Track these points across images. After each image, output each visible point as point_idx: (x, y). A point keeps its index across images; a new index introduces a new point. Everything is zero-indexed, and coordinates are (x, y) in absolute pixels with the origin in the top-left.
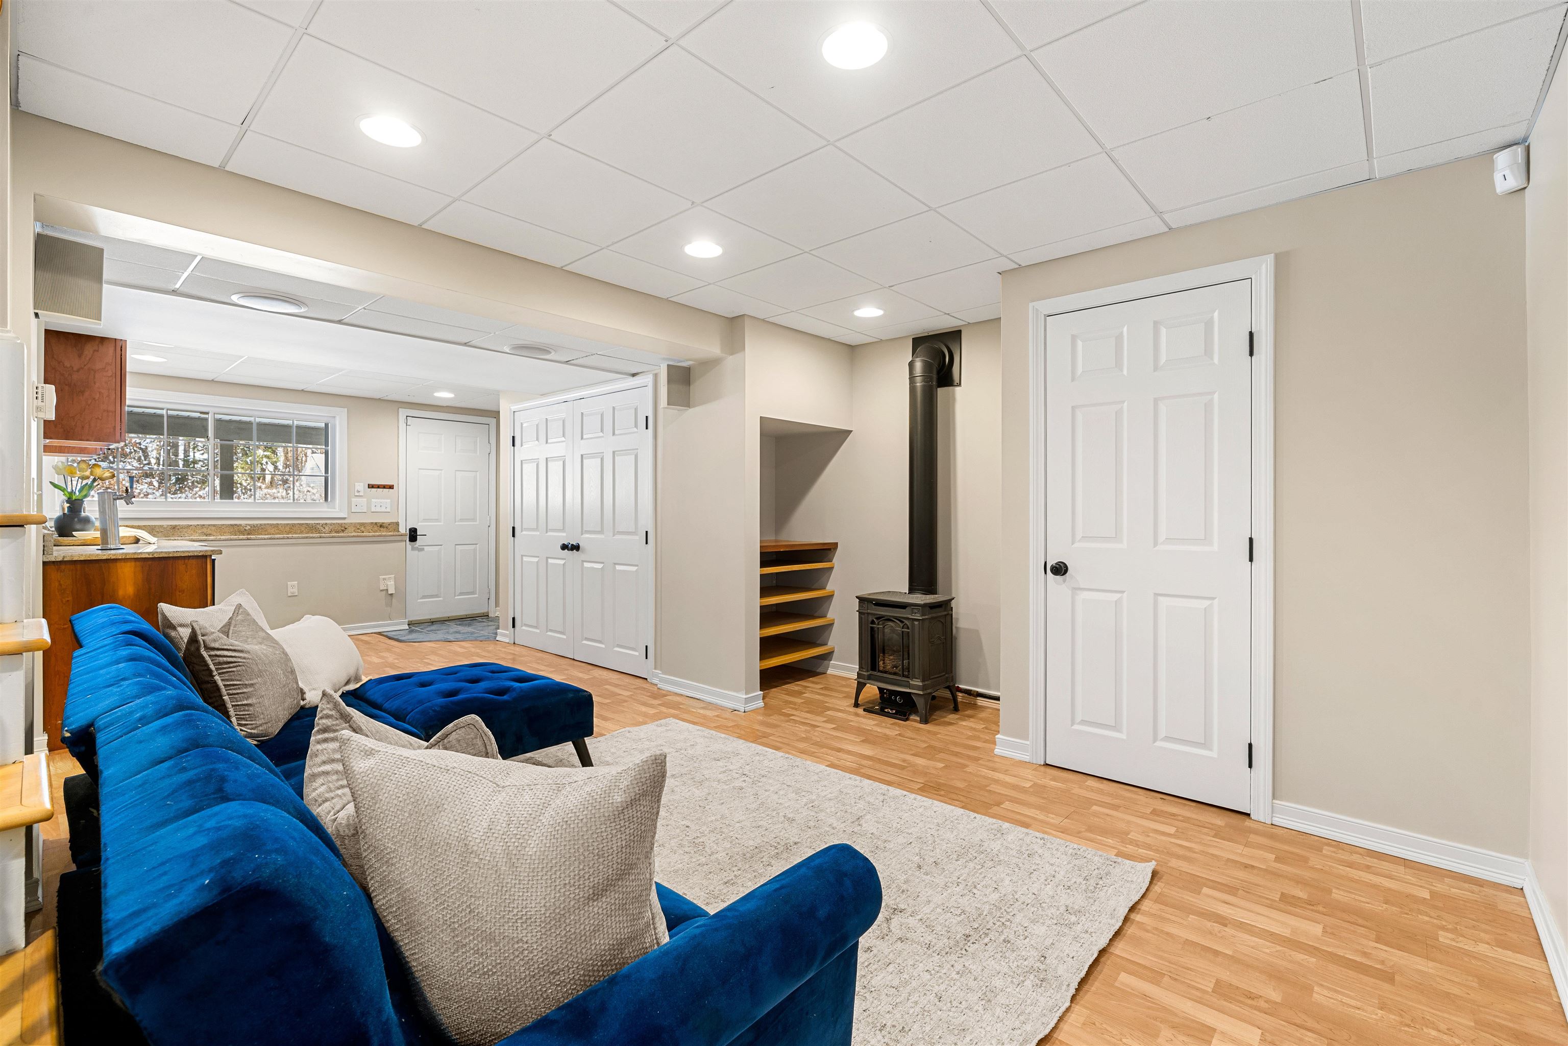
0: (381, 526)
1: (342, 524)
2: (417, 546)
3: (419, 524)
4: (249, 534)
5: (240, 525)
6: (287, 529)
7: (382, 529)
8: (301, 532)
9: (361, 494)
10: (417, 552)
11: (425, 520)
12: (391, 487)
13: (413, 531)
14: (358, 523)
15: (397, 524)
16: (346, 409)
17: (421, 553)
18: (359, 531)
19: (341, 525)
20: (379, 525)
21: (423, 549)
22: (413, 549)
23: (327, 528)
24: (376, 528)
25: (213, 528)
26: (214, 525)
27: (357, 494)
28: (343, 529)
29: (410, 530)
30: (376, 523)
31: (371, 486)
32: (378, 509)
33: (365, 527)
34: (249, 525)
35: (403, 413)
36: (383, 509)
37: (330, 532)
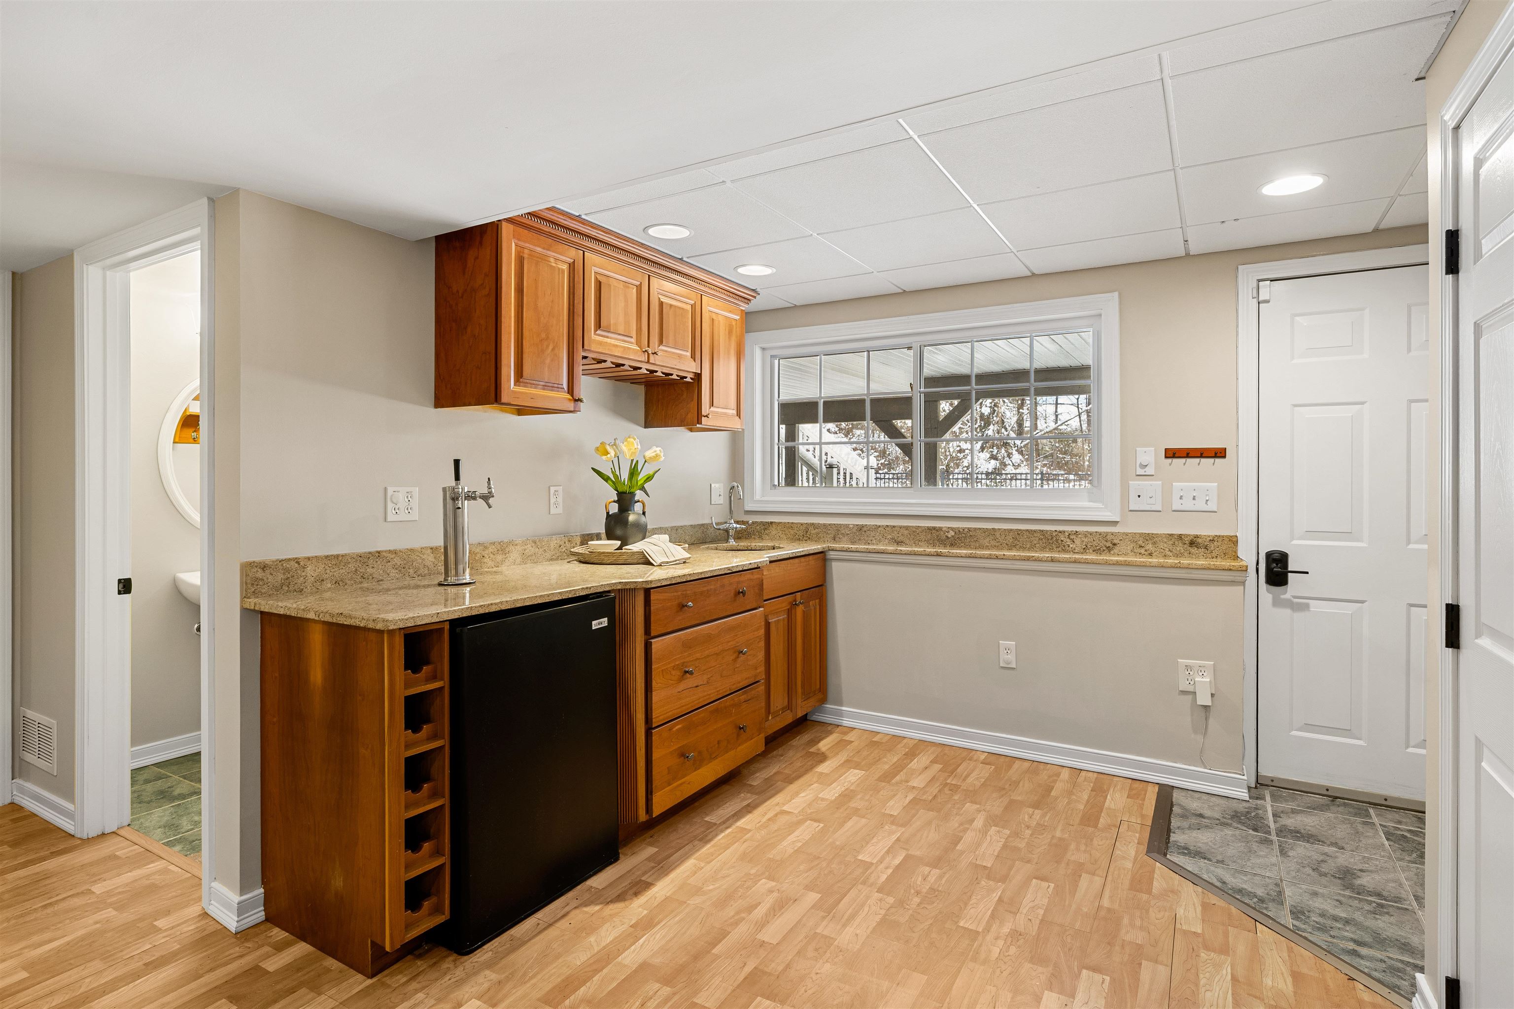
0: (1192, 543)
1: (1107, 534)
2: (1287, 596)
3: (1295, 542)
4: (952, 545)
5: (940, 529)
6: (1010, 539)
7: (1194, 550)
8: (1032, 548)
9: (1150, 470)
10: (1288, 611)
11: (1311, 534)
12: (1220, 454)
13: (1276, 561)
14: (1141, 534)
15: (1233, 541)
16: (1116, 294)
17: (1298, 615)
18: (1143, 551)
19: (1104, 536)
20: (1187, 541)
21: (1306, 607)
22: (1277, 603)
23: (1078, 541)
24: (1180, 547)
25: (906, 532)
26: (907, 528)
27: (1140, 471)
28: (1109, 544)
29: (1269, 555)
30: (1180, 537)
31: (1172, 454)
32: (1188, 505)
33: (1154, 543)
34: (952, 529)
35: (1248, 274)
36: (1200, 505)
37: (1085, 550)
